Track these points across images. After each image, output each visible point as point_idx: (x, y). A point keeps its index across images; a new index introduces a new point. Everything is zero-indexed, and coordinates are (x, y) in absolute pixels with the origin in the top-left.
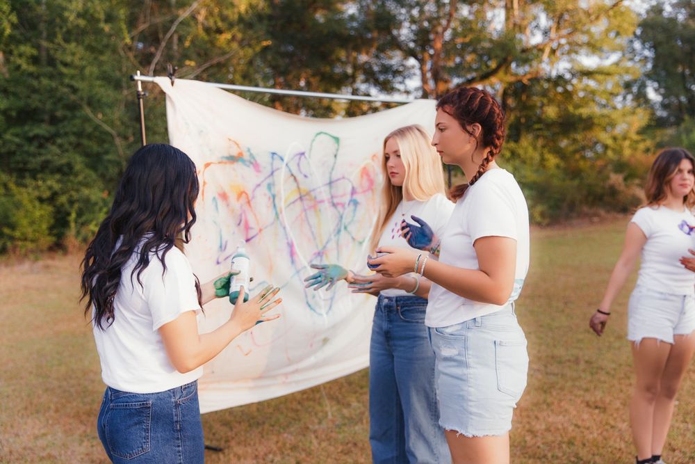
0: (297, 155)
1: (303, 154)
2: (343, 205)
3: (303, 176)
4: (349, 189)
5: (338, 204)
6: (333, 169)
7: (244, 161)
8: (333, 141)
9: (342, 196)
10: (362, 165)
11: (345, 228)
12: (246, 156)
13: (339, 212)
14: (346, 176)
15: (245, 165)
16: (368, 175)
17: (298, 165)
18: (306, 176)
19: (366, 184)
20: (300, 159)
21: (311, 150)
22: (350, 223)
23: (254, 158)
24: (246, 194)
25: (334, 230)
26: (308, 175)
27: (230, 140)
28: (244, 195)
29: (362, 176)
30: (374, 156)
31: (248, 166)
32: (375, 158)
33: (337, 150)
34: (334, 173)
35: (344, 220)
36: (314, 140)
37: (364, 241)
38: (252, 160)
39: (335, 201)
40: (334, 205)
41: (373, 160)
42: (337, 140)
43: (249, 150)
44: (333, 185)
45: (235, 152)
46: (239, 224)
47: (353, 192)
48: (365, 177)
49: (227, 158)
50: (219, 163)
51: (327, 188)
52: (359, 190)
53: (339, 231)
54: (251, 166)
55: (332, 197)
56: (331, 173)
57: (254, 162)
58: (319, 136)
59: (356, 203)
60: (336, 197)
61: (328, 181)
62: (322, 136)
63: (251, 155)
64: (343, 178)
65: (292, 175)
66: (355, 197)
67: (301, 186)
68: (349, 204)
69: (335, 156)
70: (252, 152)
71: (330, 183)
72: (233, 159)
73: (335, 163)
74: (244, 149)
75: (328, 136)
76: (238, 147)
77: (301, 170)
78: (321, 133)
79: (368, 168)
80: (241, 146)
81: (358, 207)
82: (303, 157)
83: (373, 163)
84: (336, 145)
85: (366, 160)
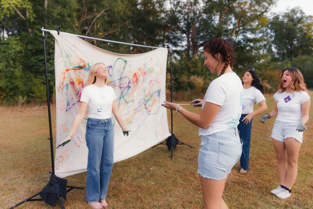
0: (108, 67)
1: (111, 67)
2: (124, 88)
3: (109, 75)
4: (128, 81)
5: (122, 87)
6: (122, 73)
7: (85, 69)
8: (124, 62)
9: (124, 84)
10: (134, 72)
11: (123, 97)
12: (87, 66)
13: (122, 91)
14: (127, 76)
15: (86, 70)
18: (111, 76)
19: (135, 79)
20: (109, 68)
21: (114, 65)
22: (125, 95)
24: (83, 83)
25: (119, 97)
26: (112, 75)
27: (81, 59)
28: (81, 83)
29: (134, 77)
30: (140, 69)
31: (87, 71)
33: (125, 66)
34: (122, 75)
35: (123, 94)
36: (116, 61)
37: (129, 102)
39: (121, 86)
40: (120, 88)
41: (139, 70)
42: (126, 62)
43: (88, 64)
44: (122, 80)
45: (82, 65)
46: (77, 95)
47: (129, 82)
48: (135, 77)
49: (78, 67)
50: (73, 69)
51: (119, 81)
52: (132, 82)
53: (120, 98)
55: (120, 84)
56: (121, 75)
58: (118, 60)
59: (129, 87)
60: (122, 84)
61: (120, 78)
62: (120, 59)
63: (89, 66)
64: (126, 77)
66: (130, 85)
68: (126, 87)
69: (124, 68)
70: (89, 65)
71: (120, 79)
72: (80, 68)
73: (123, 71)
74: (86, 64)
75: (122, 60)
76: (84, 63)
77: (109, 73)
78: (120, 58)
79: (137, 73)
80: (85, 62)
81: (130, 88)
82: (111, 68)
83: (139, 72)
84: (125, 64)
85: (136, 70)
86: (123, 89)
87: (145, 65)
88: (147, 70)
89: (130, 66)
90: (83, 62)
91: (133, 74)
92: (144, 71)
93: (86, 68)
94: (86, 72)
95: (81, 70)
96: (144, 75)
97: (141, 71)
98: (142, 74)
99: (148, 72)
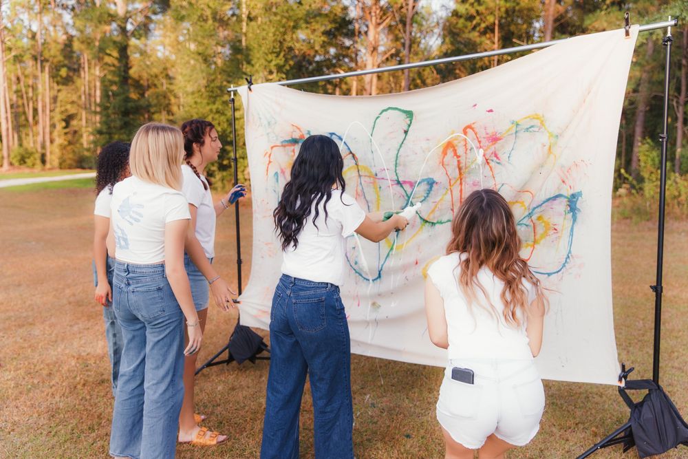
2: (412, 184)
5: (405, 181)
6: (401, 146)
8: (404, 115)
9: (412, 175)
10: (447, 140)
13: (406, 191)
16: (455, 152)
19: (450, 160)
21: (373, 128)
27: (293, 125)
29: (445, 153)
30: (469, 127)
32: (468, 130)
33: (409, 126)
34: (401, 149)
36: (378, 118)
41: (465, 133)
42: (409, 114)
45: (296, 135)
48: (450, 153)
49: (289, 141)
50: (281, 146)
51: (392, 166)
55: (397, 175)
56: (398, 150)
58: (385, 113)
59: (431, 182)
60: (403, 175)
62: (390, 111)
65: (351, 153)
66: (431, 176)
67: (360, 164)
68: (421, 182)
69: (406, 132)
72: (294, 142)
73: (405, 139)
74: (305, 133)
75: (397, 111)
76: (301, 131)
78: (389, 108)
79: (455, 143)
80: (302, 129)
81: (434, 186)
83: (465, 136)
84: (408, 119)
85: (452, 134)
86: (407, 187)
87: (491, 111)
88: (502, 127)
90: (298, 131)
91: (441, 145)
92: (490, 131)
95: (296, 146)
96: (493, 144)
97: (476, 134)
98: (480, 142)
99: (510, 133)
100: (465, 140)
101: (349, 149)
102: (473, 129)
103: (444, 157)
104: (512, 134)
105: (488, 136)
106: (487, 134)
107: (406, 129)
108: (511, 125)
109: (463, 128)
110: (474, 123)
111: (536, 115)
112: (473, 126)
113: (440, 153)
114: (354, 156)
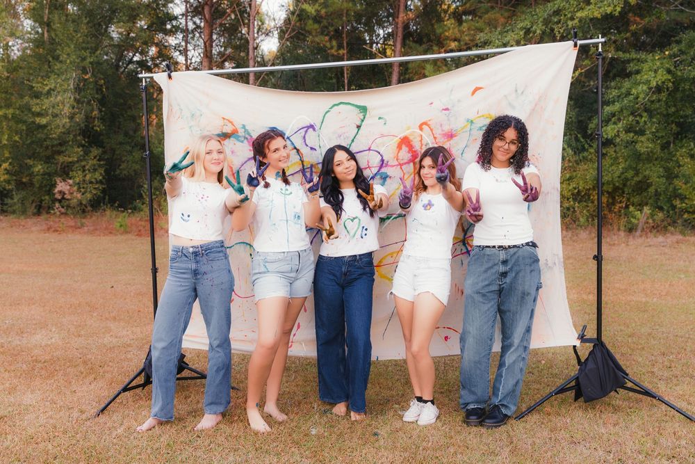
0: (303, 128)
1: (312, 126)
3: (309, 149)
4: (375, 160)
6: (353, 141)
7: (237, 138)
8: (357, 110)
10: (402, 135)
12: (241, 132)
14: (373, 147)
15: (239, 141)
16: (410, 147)
17: (304, 137)
18: (312, 148)
19: (404, 155)
20: (306, 132)
21: (322, 122)
23: (249, 134)
26: (317, 148)
27: (224, 118)
29: (399, 147)
30: (425, 123)
31: (242, 142)
32: (424, 126)
33: (363, 121)
34: (353, 144)
36: (328, 111)
38: (247, 136)
41: (421, 129)
42: (364, 109)
43: (244, 126)
45: (228, 129)
47: (383, 165)
48: (405, 149)
52: (393, 163)
54: (246, 141)
57: (249, 138)
58: (336, 107)
59: (385, 178)
62: (341, 105)
63: (246, 131)
64: (369, 149)
65: (295, 148)
66: (383, 170)
67: (305, 159)
68: (374, 178)
69: (359, 127)
70: (247, 128)
72: (225, 136)
73: (357, 134)
74: (239, 127)
75: (349, 106)
76: (233, 125)
77: (308, 144)
78: (341, 103)
79: (411, 138)
80: (235, 123)
81: (388, 180)
82: (311, 130)
83: (420, 132)
84: (362, 114)
85: (408, 130)
87: (447, 109)
88: (458, 124)
89: (380, 118)
90: (229, 125)
91: (396, 140)
92: (446, 128)
93: (239, 136)
94: (238, 144)
95: (227, 140)
96: (448, 141)
97: (431, 130)
98: (435, 138)
99: (464, 130)
100: (421, 136)
101: (293, 144)
102: (428, 125)
103: (399, 152)
104: (466, 131)
105: (444, 132)
106: (443, 131)
107: (359, 123)
108: (466, 124)
109: (419, 124)
110: (430, 120)
111: (489, 115)
112: (429, 123)
113: (395, 148)
114: (298, 151)
